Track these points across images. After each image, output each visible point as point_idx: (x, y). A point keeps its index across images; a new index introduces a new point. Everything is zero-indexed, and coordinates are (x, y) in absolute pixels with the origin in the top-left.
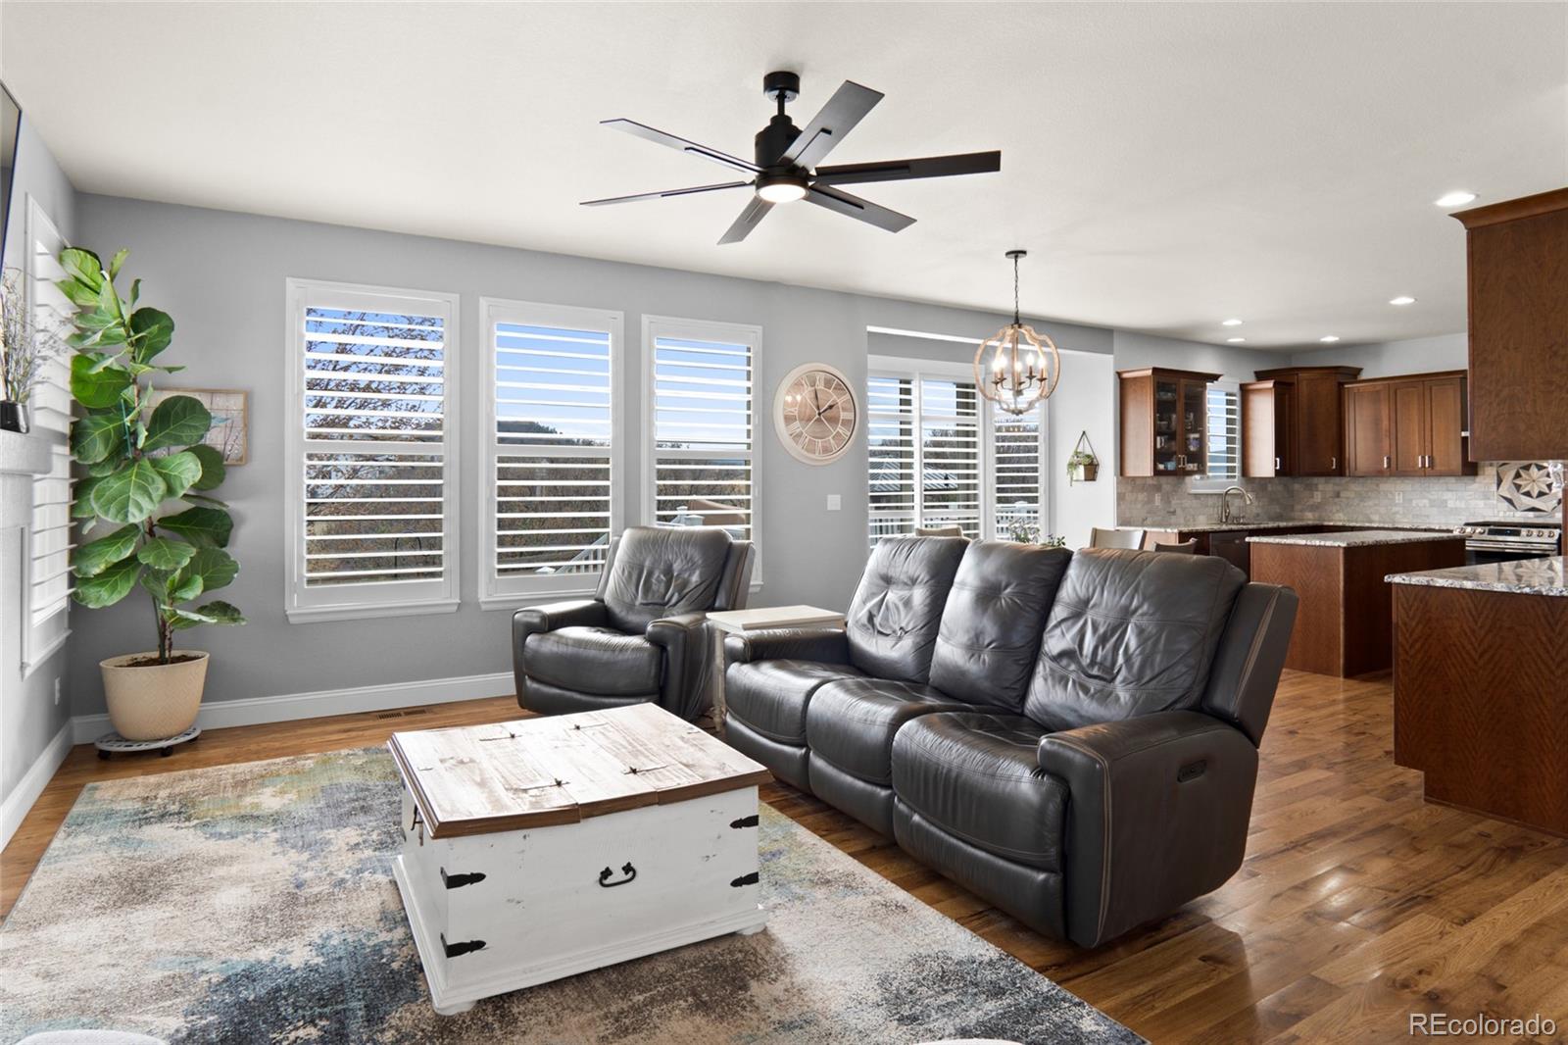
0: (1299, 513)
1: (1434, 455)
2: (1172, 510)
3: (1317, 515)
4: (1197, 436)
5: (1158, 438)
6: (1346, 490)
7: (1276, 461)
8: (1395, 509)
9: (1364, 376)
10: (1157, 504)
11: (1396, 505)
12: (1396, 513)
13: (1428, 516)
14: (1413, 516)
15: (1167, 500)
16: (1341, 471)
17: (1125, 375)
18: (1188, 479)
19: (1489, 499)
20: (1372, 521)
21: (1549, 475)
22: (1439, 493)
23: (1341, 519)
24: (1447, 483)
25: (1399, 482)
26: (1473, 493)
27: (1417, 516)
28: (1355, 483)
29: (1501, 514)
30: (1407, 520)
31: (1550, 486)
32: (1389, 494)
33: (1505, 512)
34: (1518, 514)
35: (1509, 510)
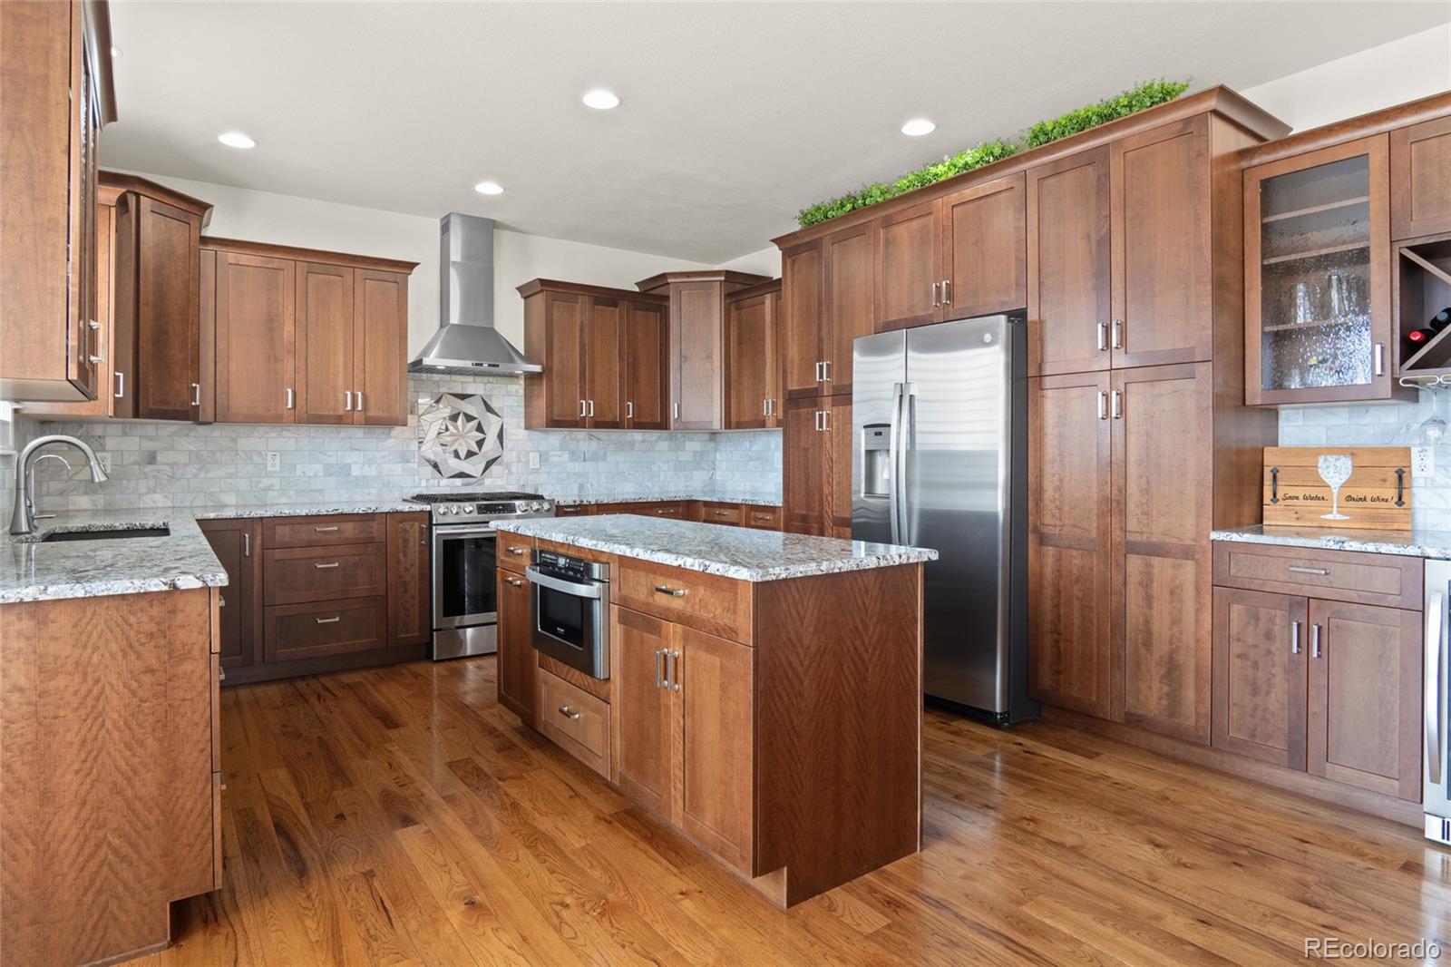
11: (269, 475)
12: (268, 488)
14: (297, 491)
19: (409, 462)
20: (224, 506)
21: (480, 429)
22: (340, 453)
23: (160, 505)
24: (350, 438)
25: (274, 435)
26: (387, 453)
27: (303, 491)
28: (188, 435)
29: (424, 483)
30: (287, 501)
31: (480, 443)
32: (256, 458)
33: (428, 480)
34: (444, 482)
35: (433, 477)
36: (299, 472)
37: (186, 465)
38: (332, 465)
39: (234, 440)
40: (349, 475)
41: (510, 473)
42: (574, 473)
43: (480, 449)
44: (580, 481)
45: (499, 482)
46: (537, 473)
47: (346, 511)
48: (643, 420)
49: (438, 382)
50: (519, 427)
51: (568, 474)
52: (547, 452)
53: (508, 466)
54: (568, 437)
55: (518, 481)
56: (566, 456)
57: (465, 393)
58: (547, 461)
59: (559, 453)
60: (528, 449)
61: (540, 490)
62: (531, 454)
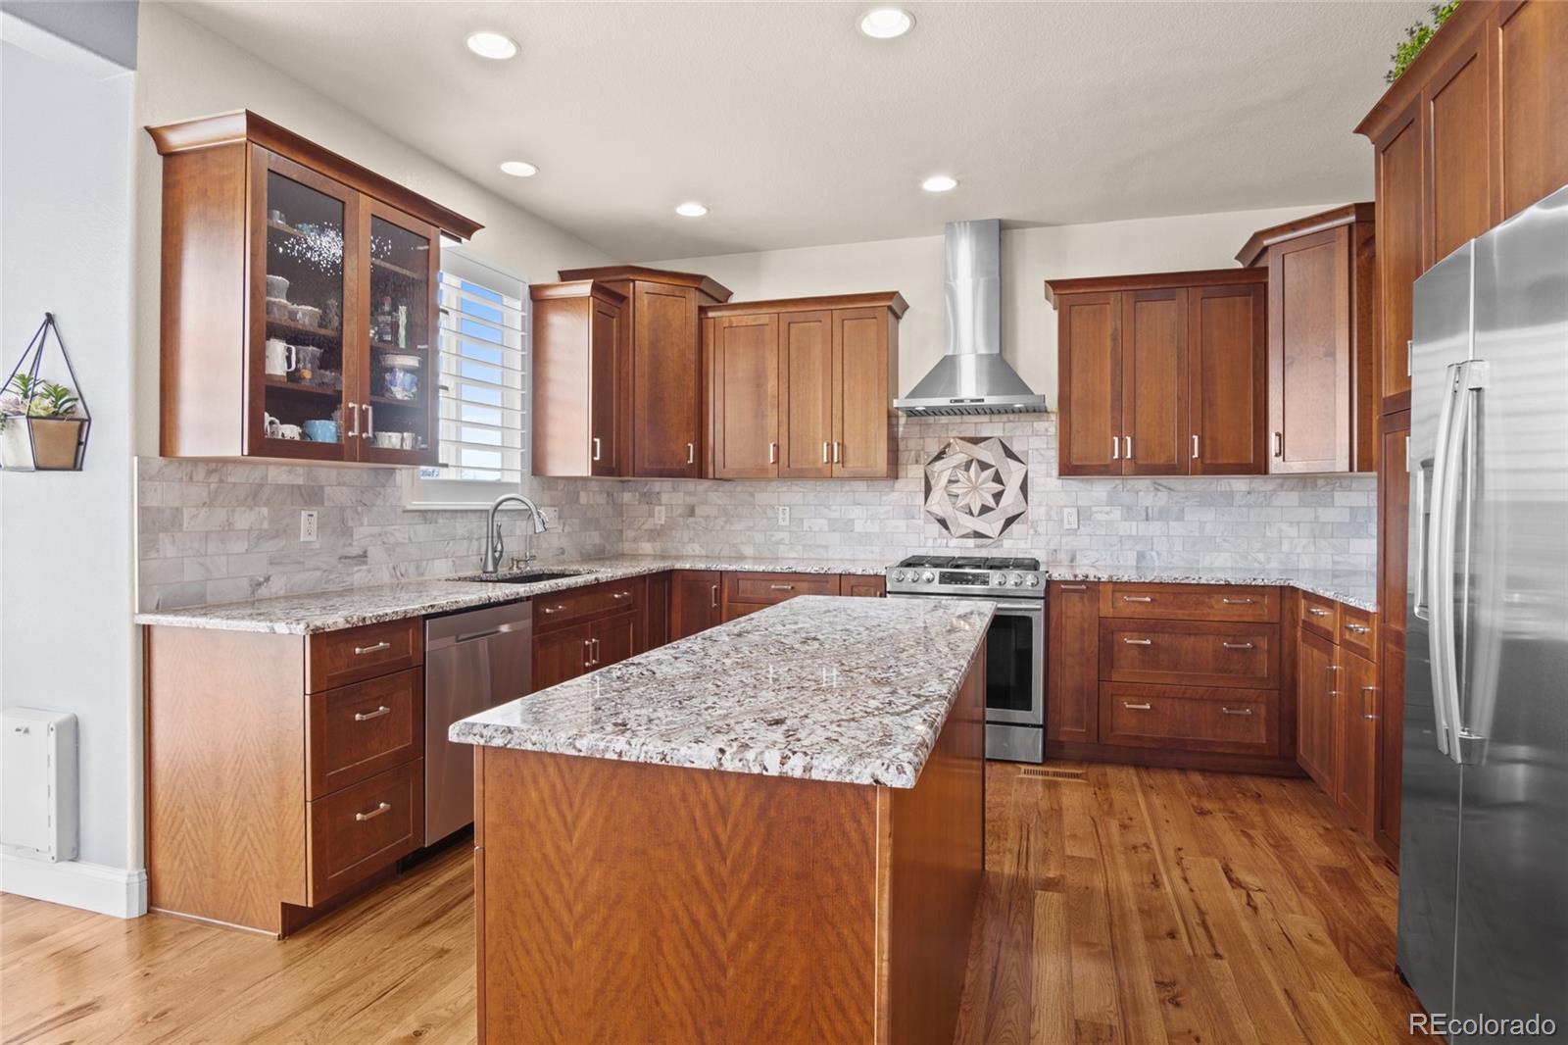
0: (633, 545)
1: (846, 442)
2: (356, 551)
3: (658, 546)
4: (412, 361)
6: (704, 502)
7: (594, 444)
8: (779, 536)
9: (733, 300)
10: (303, 538)
11: (780, 529)
12: (780, 542)
13: (826, 547)
14: (804, 546)
15: (339, 526)
16: (699, 471)
18: (403, 474)
19: (913, 518)
20: (741, 558)
21: (997, 479)
22: (843, 507)
23: (697, 552)
24: (854, 492)
25: (785, 489)
26: (891, 508)
27: (810, 546)
28: (717, 491)
29: (930, 543)
30: (795, 555)
31: (998, 496)
32: (769, 511)
33: (935, 539)
34: (954, 542)
35: (941, 536)
36: (806, 527)
37: (715, 518)
38: (837, 520)
39: (752, 495)
40: (853, 531)
41: (1037, 533)
42: (1130, 537)
43: (997, 504)
44: (1139, 547)
45: (1022, 545)
46: (1076, 534)
48: (1221, 461)
49: (947, 424)
50: (1049, 475)
51: (1121, 537)
52: (1090, 507)
53: (1034, 525)
54: (1121, 488)
55: (1048, 544)
56: (1117, 513)
57: (978, 436)
58: (1090, 519)
59: (1108, 509)
60: (1062, 503)
61: (1078, 557)
62: (1066, 510)
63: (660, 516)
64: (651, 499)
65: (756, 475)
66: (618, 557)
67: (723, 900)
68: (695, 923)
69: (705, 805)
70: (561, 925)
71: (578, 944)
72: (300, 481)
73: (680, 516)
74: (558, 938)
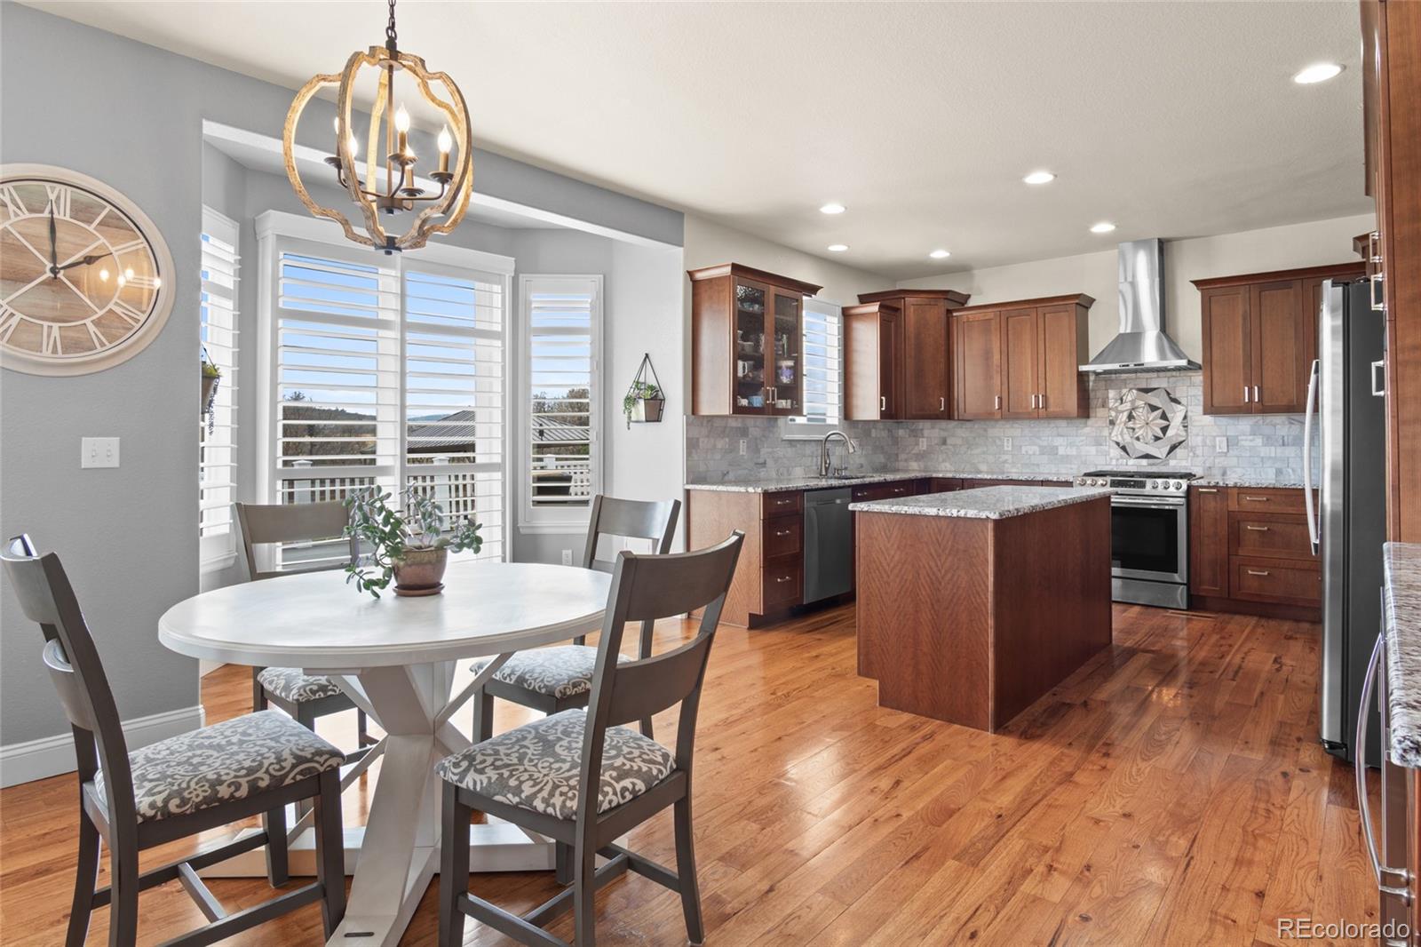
0: (905, 464)
1: (1048, 394)
2: (761, 461)
3: (921, 465)
4: (790, 363)
5: (740, 363)
6: (953, 436)
7: (881, 400)
8: (1004, 457)
9: (971, 303)
10: (741, 453)
11: (1005, 453)
12: (1005, 462)
13: (1038, 465)
14: (1022, 465)
15: (755, 448)
16: (949, 415)
17: (699, 276)
18: (781, 420)
19: (1101, 445)
20: (980, 472)
21: (1164, 417)
22: (1050, 438)
23: (948, 469)
24: (1058, 427)
25: (1008, 426)
26: (1084, 438)
27: (1026, 464)
28: (961, 428)
29: (1114, 462)
30: (1015, 471)
31: (1164, 430)
32: (997, 441)
33: (1118, 460)
34: (1131, 462)
35: (1122, 457)
36: (1023, 452)
37: (961, 446)
38: (1045, 447)
39: (985, 430)
40: (1057, 454)
41: (1195, 455)
42: (1270, 458)
43: (1164, 435)
44: (1278, 465)
45: (1184, 463)
46: (1226, 456)
47: (1014, 478)
49: (1125, 380)
50: (1199, 413)
51: (1262, 458)
53: (1193, 449)
54: (1261, 422)
55: (1204, 463)
56: (1259, 441)
57: (1149, 387)
58: (1237, 444)
59: (1251, 437)
60: (1215, 434)
61: (1228, 473)
62: (1218, 439)
63: (923, 444)
64: (916, 434)
65: (987, 417)
66: (897, 470)
67: (940, 560)
68: (931, 568)
69: (934, 529)
70: (885, 572)
71: (892, 577)
72: (740, 425)
73: (937, 444)
74: (885, 576)
